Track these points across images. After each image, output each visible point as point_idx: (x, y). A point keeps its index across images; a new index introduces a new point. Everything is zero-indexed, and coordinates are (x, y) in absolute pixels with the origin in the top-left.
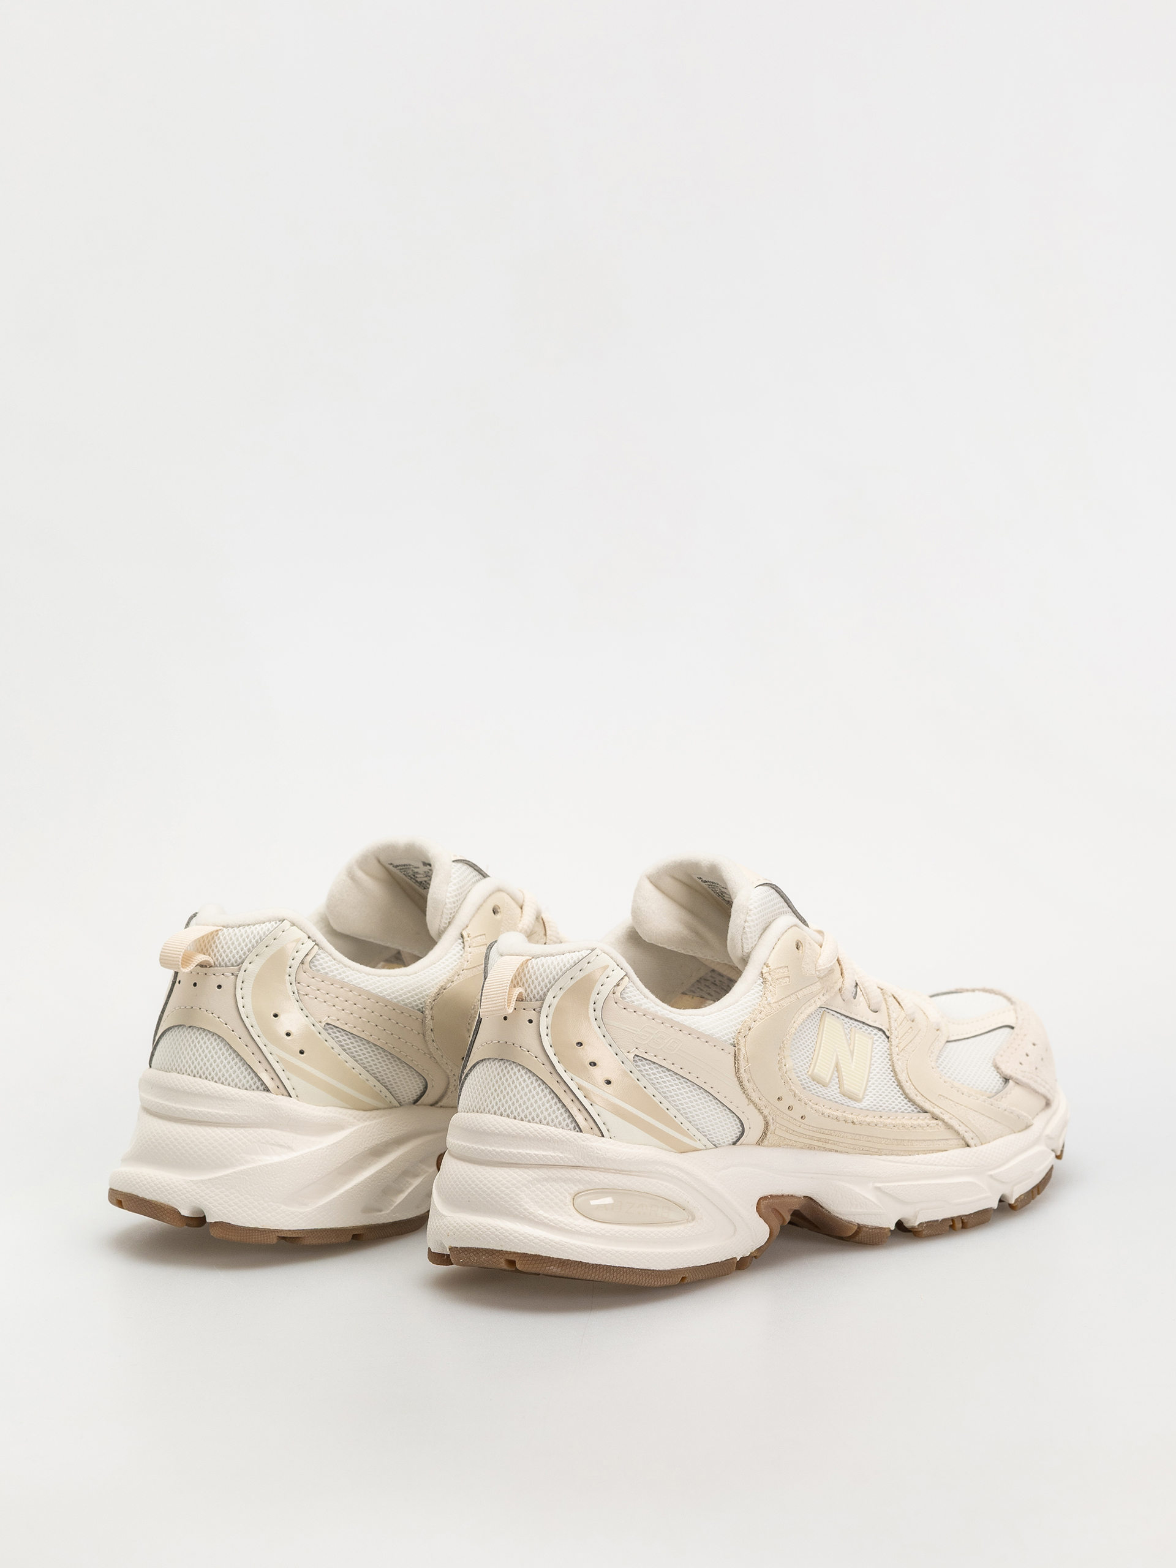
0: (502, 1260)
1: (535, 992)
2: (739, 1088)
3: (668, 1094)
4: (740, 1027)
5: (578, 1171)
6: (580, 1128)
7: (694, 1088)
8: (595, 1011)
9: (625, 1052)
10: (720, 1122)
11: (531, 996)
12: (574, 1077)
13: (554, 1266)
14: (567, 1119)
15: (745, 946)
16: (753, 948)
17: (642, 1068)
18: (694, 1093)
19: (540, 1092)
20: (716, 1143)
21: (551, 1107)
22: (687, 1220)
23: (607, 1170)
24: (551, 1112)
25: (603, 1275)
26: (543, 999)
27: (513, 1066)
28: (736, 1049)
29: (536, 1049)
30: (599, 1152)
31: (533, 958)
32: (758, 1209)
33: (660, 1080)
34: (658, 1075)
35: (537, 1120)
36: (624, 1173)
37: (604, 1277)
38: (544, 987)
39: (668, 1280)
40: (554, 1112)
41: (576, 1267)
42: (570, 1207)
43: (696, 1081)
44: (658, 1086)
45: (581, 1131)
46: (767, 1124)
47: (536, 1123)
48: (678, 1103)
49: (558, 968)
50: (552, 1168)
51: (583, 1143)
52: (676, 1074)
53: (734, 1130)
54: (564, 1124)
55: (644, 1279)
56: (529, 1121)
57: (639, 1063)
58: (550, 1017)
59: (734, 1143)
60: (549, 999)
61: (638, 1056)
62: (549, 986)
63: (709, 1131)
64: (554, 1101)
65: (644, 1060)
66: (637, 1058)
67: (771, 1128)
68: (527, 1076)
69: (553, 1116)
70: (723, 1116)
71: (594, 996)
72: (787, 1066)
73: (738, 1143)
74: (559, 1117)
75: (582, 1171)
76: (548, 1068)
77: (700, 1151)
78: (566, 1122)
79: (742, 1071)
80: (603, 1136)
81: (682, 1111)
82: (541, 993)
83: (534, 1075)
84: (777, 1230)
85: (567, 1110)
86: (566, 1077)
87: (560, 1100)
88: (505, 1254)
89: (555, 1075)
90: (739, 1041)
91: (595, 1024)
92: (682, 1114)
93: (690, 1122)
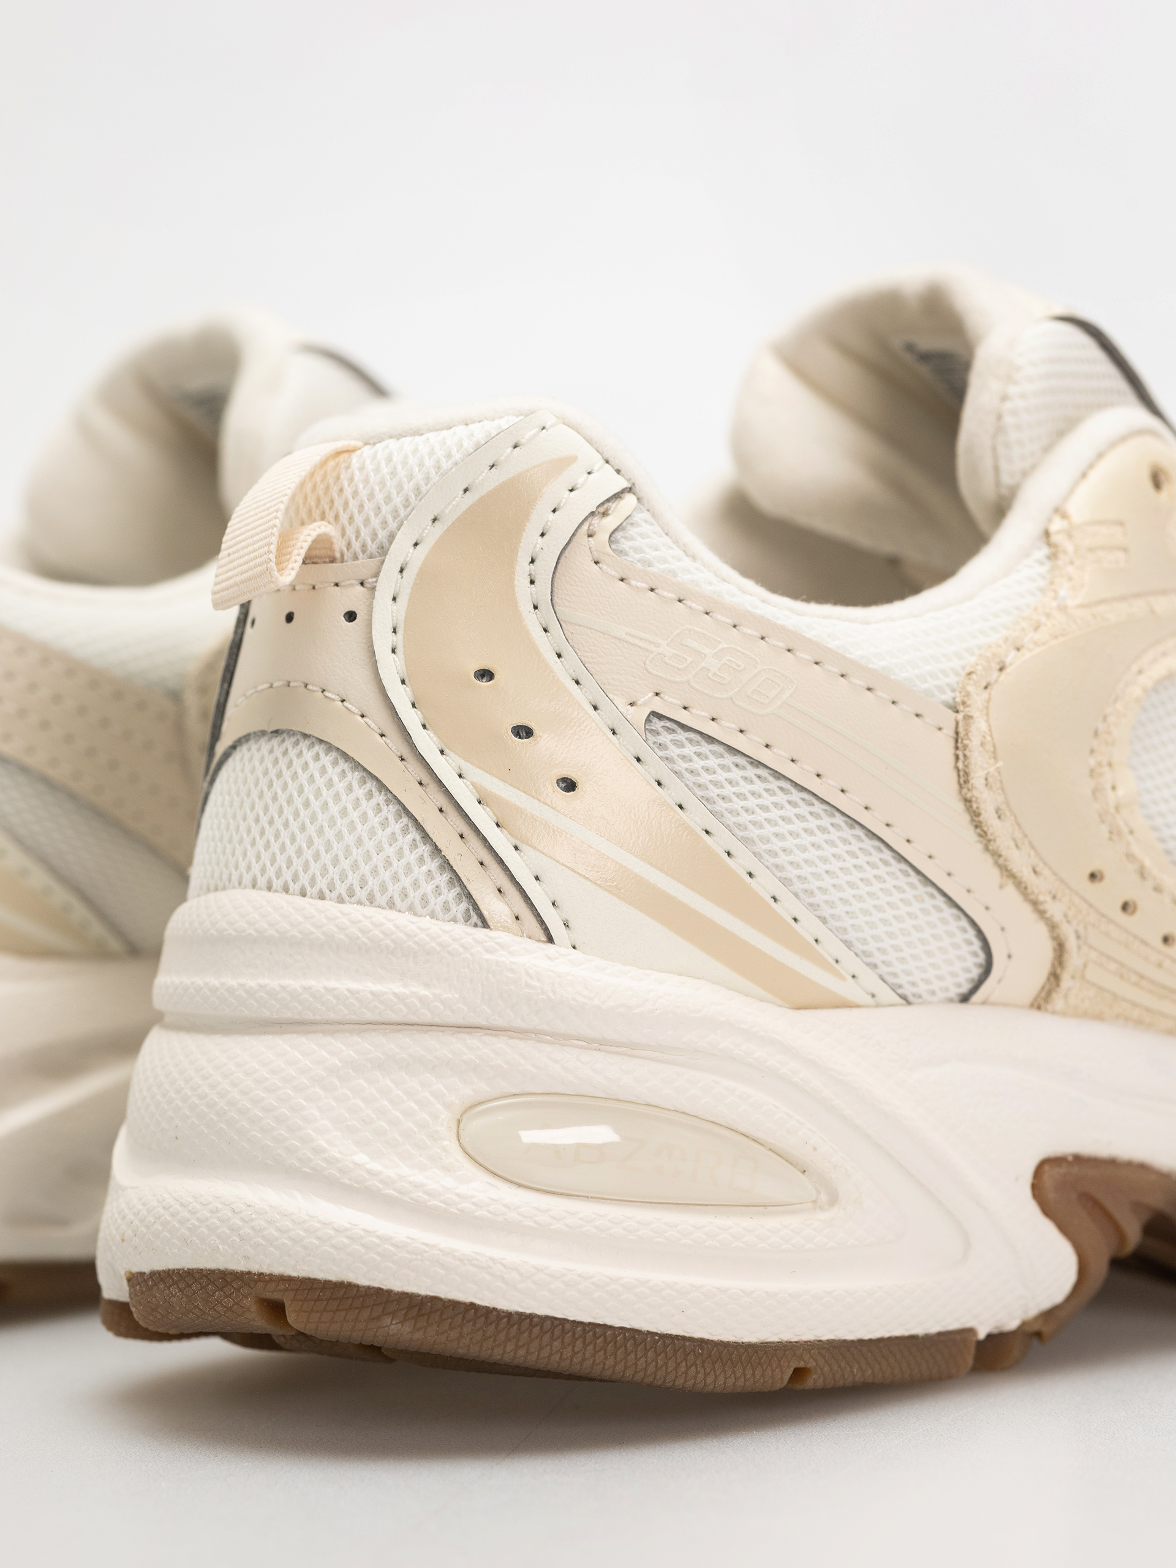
0: (249, 1302)
1: (365, 533)
2: (970, 835)
3: (754, 832)
4: (973, 659)
5: (474, 1040)
6: (481, 916)
7: (834, 820)
8: (532, 582)
9: (621, 703)
10: (918, 928)
11: (356, 546)
12: (468, 768)
13: (393, 1314)
14: (444, 890)
15: (1004, 465)
16: (1025, 474)
17: (674, 751)
18: (834, 835)
19: (370, 813)
20: (908, 990)
21: (400, 854)
22: (815, 1202)
23: (561, 1039)
24: (401, 871)
25: (541, 1348)
26: (383, 551)
27: (304, 744)
28: (960, 716)
29: (363, 694)
30: (536, 983)
31: (366, 444)
32: (1037, 1190)
33: (728, 790)
34: (721, 776)
35: (361, 894)
36: (613, 1049)
37: (545, 1352)
38: (390, 519)
39: (749, 1372)
40: (408, 869)
41: (459, 1318)
42: (446, 1143)
43: (839, 801)
44: (721, 806)
45: (485, 924)
46: (1060, 949)
47: (360, 903)
48: (783, 859)
49: (429, 463)
50: (399, 1031)
51: (487, 956)
52: (778, 775)
53: (960, 958)
54: (436, 903)
55: (671, 1364)
56: (340, 900)
57: (665, 738)
58: (403, 601)
59: (965, 998)
60: (402, 549)
61: (661, 717)
62: (402, 513)
63: (883, 951)
64: (410, 837)
65: (679, 730)
66: (658, 724)
67: (1074, 960)
68: (338, 769)
69: (407, 882)
70: (925, 912)
71: (530, 541)
72: (1121, 792)
73: (977, 997)
74: (423, 884)
75: (487, 1039)
76: (394, 742)
77: (855, 1011)
78: (442, 899)
79: (977, 778)
80: (550, 940)
81: (798, 886)
82: (382, 535)
83: (357, 766)
84: (1100, 1267)
85: (446, 865)
86: (444, 768)
87: (426, 837)
88: (256, 1282)
89: (412, 764)
90: (968, 694)
91: (532, 622)
92: (796, 895)
93: (824, 920)
